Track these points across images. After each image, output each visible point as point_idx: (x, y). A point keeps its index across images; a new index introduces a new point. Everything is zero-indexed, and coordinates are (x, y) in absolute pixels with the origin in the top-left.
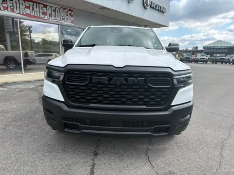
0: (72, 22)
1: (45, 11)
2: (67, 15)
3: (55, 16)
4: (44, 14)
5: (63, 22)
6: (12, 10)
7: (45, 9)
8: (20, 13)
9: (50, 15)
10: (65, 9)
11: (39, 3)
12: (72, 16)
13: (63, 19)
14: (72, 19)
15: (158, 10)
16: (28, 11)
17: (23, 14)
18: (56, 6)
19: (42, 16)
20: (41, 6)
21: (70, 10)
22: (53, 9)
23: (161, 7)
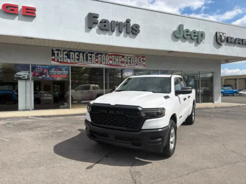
0: (144, 66)
1: (123, 60)
2: (140, 61)
3: (130, 63)
4: (122, 62)
5: (137, 66)
6: (101, 63)
7: (123, 59)
8: (105, 64)
9: (127, 63)
10: (139, 56)
11: (119, 55)
12: (144, 61)
13: (137, 64)
14: (144, 63)
15: (239, 43)
16: (111, 62)
17: (108, 65)
18: (131, 56)
19: (120, 64)
20: (120, 57)
21: (142, 57)
22: (129, 58)
23: (242, 40)
